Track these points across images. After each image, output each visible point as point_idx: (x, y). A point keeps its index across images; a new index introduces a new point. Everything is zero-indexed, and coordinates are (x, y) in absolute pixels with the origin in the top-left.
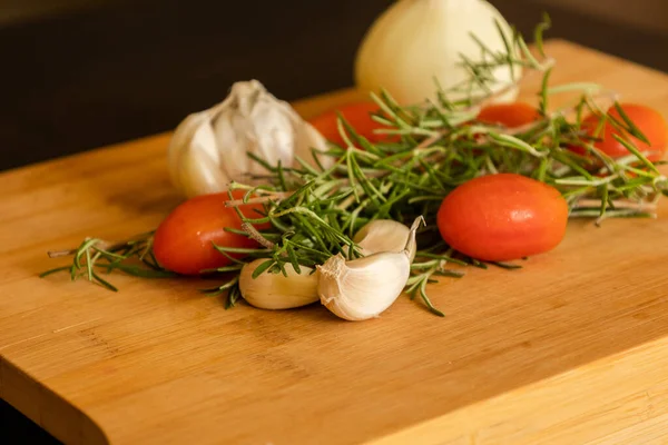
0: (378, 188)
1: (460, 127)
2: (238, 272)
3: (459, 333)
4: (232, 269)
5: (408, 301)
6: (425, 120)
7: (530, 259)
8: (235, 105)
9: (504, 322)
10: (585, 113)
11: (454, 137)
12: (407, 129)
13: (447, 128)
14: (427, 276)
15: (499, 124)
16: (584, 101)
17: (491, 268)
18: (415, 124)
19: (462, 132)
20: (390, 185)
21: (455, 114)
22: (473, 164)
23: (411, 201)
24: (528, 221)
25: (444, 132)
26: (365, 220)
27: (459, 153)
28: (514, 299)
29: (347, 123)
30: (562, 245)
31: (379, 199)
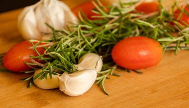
0: (89, 41)
1: (126, 14)
2: (33, 73)
3: (113, 103)
4: (32, 72)
5: (97, 87)
6: (113, 12)
7: (147, 69)
8: (43, 3)
9: (131, 99)
10: (175, 9)
11: (123, 18)
12: (105, 15)
13: (121, 15)
14: (106, 76)
15: (142, 13)
16: (175, 4)
17: (132, 72)
18: (108, 14)
19: (126, 17)
20: (96, 38)
21: (125, 9)
22: (130, 29)
23: (103, 45)
24: (145, 56)
25: (120, 16)
26: (85, 52)
27: (125, 25)
28: (137, 88)
29: (83, 13)
30: (161, 63)
31: (89, 45)
